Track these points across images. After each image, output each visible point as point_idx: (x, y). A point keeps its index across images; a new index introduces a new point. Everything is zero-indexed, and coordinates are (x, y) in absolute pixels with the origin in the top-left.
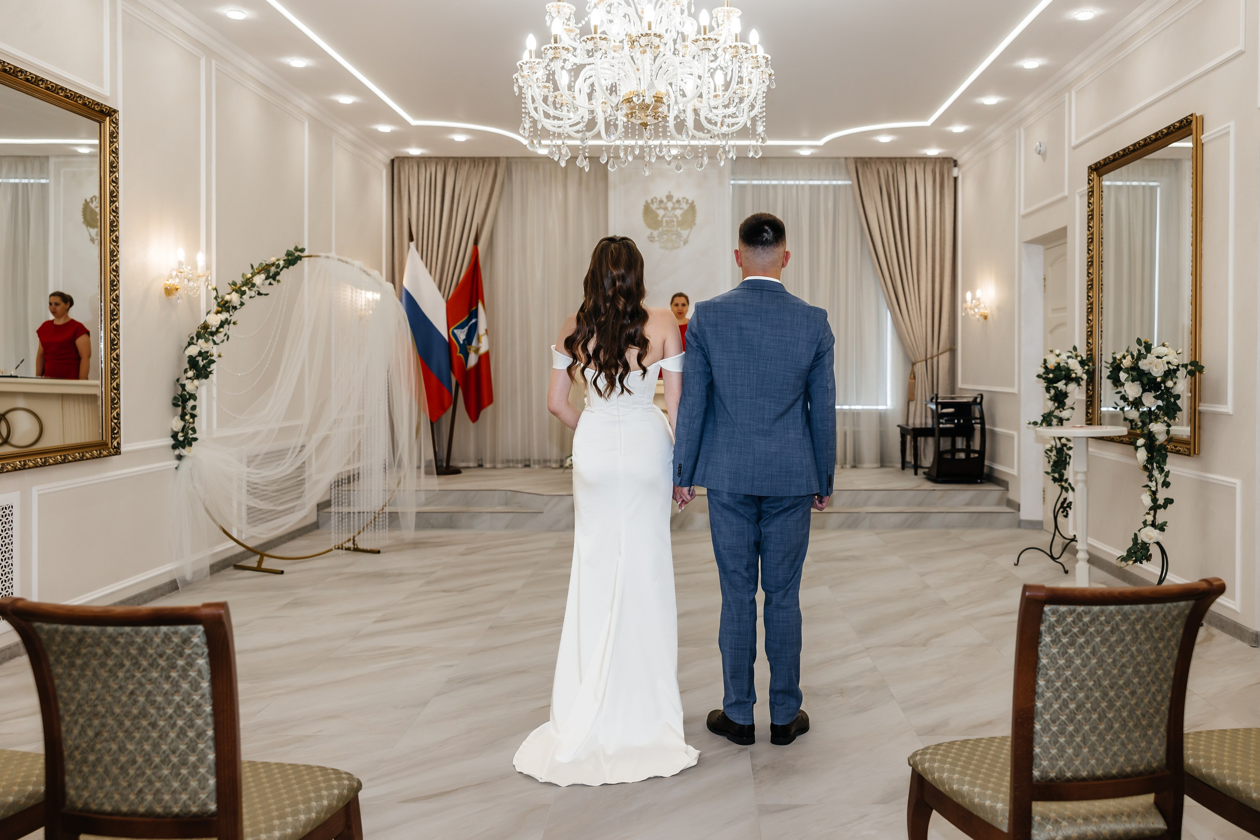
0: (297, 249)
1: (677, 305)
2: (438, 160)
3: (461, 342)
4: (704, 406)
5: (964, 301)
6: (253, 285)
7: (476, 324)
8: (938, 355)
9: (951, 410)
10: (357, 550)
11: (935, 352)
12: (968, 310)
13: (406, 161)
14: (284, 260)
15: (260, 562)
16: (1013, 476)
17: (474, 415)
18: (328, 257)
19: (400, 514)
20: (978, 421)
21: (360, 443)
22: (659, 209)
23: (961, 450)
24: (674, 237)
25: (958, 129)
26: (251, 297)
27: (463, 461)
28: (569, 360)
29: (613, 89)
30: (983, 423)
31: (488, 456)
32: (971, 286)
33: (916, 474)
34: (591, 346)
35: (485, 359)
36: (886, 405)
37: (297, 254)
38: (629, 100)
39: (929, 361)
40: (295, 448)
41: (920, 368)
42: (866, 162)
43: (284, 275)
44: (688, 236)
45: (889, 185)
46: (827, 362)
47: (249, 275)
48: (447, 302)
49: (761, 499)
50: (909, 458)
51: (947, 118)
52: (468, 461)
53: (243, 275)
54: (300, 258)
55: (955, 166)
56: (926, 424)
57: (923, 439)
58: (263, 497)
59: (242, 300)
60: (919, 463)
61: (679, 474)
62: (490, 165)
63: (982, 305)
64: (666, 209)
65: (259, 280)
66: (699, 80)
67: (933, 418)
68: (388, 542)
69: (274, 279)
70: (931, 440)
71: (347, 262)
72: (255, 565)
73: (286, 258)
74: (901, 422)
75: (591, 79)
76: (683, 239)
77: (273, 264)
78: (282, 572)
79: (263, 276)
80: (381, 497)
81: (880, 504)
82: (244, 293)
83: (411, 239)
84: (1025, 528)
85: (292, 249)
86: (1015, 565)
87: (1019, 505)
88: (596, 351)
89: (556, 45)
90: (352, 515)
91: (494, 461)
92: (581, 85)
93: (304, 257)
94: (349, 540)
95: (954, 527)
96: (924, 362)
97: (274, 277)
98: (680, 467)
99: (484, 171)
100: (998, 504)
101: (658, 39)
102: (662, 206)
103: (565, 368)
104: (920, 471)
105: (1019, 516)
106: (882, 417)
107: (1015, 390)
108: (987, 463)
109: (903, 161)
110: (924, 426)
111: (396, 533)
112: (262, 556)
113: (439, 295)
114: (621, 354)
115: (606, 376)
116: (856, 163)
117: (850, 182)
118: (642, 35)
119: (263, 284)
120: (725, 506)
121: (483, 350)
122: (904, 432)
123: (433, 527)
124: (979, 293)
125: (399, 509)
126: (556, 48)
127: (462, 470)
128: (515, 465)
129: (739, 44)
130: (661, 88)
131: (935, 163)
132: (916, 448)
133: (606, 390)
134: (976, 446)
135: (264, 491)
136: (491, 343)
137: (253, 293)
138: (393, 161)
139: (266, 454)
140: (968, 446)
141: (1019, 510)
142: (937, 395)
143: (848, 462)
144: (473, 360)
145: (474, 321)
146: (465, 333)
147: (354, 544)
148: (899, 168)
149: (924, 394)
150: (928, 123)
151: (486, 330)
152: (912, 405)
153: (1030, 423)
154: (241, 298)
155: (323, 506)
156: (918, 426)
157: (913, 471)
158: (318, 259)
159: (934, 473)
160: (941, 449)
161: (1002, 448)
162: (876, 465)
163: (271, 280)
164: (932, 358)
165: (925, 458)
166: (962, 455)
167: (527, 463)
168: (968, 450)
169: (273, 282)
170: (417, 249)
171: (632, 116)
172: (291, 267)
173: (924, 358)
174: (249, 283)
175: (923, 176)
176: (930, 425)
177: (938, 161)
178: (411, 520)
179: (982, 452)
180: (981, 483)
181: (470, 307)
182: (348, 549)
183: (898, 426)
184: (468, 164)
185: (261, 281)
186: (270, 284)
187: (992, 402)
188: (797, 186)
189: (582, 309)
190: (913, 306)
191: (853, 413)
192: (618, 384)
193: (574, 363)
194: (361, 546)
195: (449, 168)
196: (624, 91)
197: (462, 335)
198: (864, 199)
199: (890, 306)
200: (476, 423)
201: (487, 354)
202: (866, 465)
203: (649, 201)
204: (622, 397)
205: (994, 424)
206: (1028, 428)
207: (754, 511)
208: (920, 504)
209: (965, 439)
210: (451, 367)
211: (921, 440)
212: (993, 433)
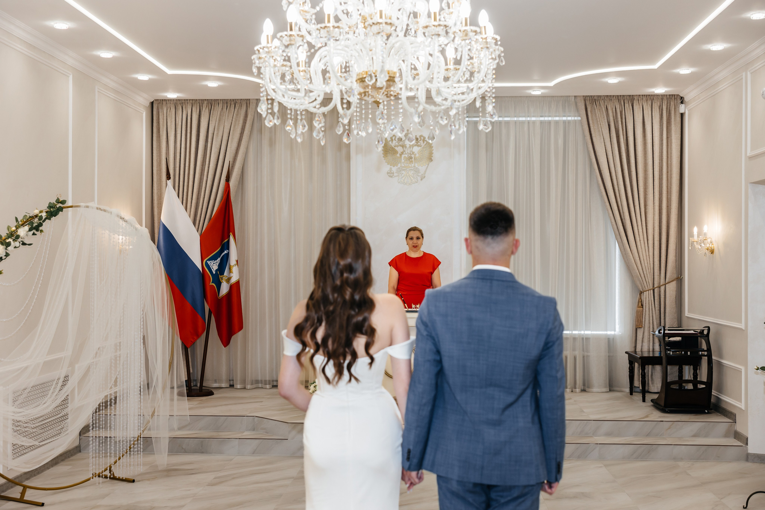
0: (58, 201)
1: (412, 239)
2: (193, 102)
3: (214, 273)
4: (433, 394)
5: (691, 235)
6: (18, 237)
7: (228, 255)
8: (665, 285)
9: (678, 339)
10: (114, 478)
11: (662, 282)
12: (695, 243)
13: (164, 103)
14: (47, 212)
15: (23, 494)
16: (741, 409)
17: (226, 342)
18: (87, 207)
19: (153, 440)
20: (706, 353)
21: (117, 378)
22: (398, 146)
23: (688, 381)
24: (411, 173)
25: (685, 71)
26: (15, 247)
27: (216, 381)
28: (299, 347)
29: (346, 69)
30: (710, 356)
31: (238, 377)
32: (697, 221)
33: (644, 400)
34: (320, 334)
35: (235, 288)
36: (615, 331)
37: (59, 205)
38: (362, 80)
39: (656, 290)
40: (59, 379)
41: (647, 297)
42: (595, 100)
43: (47, 226)
44: (425, 172)
45: (617, 122)
46: (556, 352)
47: (14, 228)
48: (201, 236)
49: (490, 487)
50: (637, 383)
51: (674, 62)
52: (220, 381)
53: (9, 228)
54: (61, 209)
55: (682, 103)
56: (653, 351)
57: (650, 366)
58: (26, 434)
59: (7, 251)
60: (646, 388)
61: (408, 459)
62: (241, 106)
63: (709, 240)
64: (403, 146)
65: (23, 231)
66: (430, 57)
67: (660, 345)
68: (142, 469)
69: (37, 230)
70: (658, 368)
71: (105, 211)
72: (18, 496)
73: (48, 210)
74: (630, 349)
75: (326, 59)
76: (420, 174)
77: (36, 216)
78: (43, 505)
79: (27, 228)
80: (136, 422)
81: (609, 434)
82: (8, 245)
83: (168, 177)
84: (753, 462)
85: (53, 201)
86: (744, 508)
87: (747, 439)
88: (325, 340)
89: (291, 33)
90: (109, 439)
91: (244, 382)
92: (317, 65)
93: (65, 208)
94: (106, 470)
95: (681, 459)
96: (652, 291)
97: (37, 228)
98: (409, 452)
99: (236, 110)
100: (726, 436)
101: (389, 27)
102: (401, 143)
103: (295, 354)
104: (649, 397)
105: (747, 450)
106: (610, 342)
107: (742, 326)
108: (714, 392)
109: (631, 99)
110: (651, 355)
111: (150, 459)
112: (25, 488)
113: (194, 229)
114: (349, 343)
115: (335, 365)
116: (585, 100)
117: (579, 118)
118: (373, 23)
119: (27, 235)
120: (453, 493)
121: (234, 280)
122: (632, 359)
123: (186, 452)
124: (705, 229)
125: (152, 434)
126: (291, 35)
127: (215, 391)
128: (264, 386)
129: (468, 28)
130: (392, 66)
131: (662, 99)
132: (643, 376)
133: (334, 378)
134: (703, 376)
135: (26, 427)
136: (241, 273)
137: (17, 244)
138: (152, 103)
139: (33, 387)
140: (695, 375)
141: (747, 444)
142: (664, 327)
143: (577, 386)
144: (225, 289)
145: (226, 252)
146: (218, 264)
147: (110, 472)
148: (626, 105)
149: (651, 321)
150: (655, 66)
151: (237, 261)
152: (640, 332)
153: (758, 369)
154: (6, 249)
155: (85, 430)
156: (646, 355)
157: (640, 396)
158: (78, 209)
159: (662, 403)
160: (669, 380)
161: (729, 381)
162: (604, 390)
163: (34, 231)
164: (659, 287)
165: (653, 383)
166: (690, 386)
167: (275, 384)
168: (695, 381)
169: (36, 232)
170: (174, 188)
171: (365, 95)
172: (53, 218)
173: (651, 288)
174: (13, 235)
175: (650, 113)
176: (657, 354)
177: (665, 98)
178: (165, 445)
179: (709, 384)
180: (708, 413)
181: (223, 240)
182: (106, 477)
183: (626, 353)
184: (221, 105)
185: (25, 232)
186: (34, 234)
187: (718, 333)
188: (529, 122)
189: (311, 297)
190: (640, 238)
191: (583, 339)
192: (346, 372)
193: (303, 350)
194: (117, 475)
195: (204, 109)
196: (357, 69)
197: (214, 266)
198: (593, 135)
199: (618, 237)
200: (228, 346)
201: (238, 283)
202: (595, 390)
203: (389, 139)
204: (350, 385)
205: (720, 356)
206: (757, 374)
207: (483, 498)
208: (648, 435)
209: (692, 367)
210: (205, 296)
211: (649, 368)
212: (720, 364)
